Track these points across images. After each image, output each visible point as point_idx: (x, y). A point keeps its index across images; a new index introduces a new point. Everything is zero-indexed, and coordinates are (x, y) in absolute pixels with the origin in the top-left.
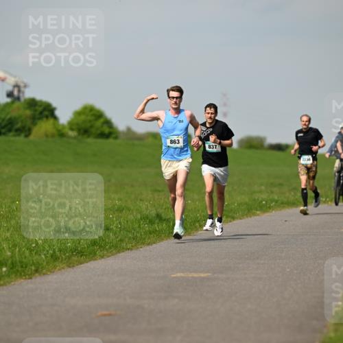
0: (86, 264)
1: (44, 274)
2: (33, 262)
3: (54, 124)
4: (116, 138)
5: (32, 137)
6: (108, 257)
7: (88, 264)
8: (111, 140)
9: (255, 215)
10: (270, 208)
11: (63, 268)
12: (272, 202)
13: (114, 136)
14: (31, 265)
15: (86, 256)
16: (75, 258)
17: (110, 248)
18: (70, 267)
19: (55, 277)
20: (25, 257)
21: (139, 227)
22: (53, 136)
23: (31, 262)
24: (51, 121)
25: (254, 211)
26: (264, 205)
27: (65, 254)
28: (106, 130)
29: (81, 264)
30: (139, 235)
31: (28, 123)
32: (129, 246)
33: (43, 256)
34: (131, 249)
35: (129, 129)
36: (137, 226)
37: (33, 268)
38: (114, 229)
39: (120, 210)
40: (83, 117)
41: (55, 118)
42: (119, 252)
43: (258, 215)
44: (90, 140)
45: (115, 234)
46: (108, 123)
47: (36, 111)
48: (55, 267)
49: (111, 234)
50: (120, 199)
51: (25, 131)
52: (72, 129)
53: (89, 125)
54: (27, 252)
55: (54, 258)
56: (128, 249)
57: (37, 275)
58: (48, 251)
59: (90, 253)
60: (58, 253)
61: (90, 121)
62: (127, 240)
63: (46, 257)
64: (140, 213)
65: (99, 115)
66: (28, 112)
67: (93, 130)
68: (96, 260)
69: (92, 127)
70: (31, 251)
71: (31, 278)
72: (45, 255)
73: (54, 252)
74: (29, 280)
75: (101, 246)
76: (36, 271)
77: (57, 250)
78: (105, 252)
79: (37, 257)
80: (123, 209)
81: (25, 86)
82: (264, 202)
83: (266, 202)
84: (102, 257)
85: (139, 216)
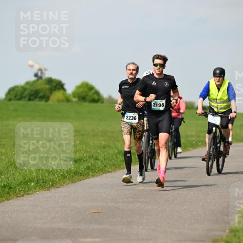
0: (83, 181)
1: (57, 187)
2: (50, 180)
3: (63, 94)
4: (102, 102)
5: (50, 102)
6: (97, 176)
7: (85, 181)
8: (99, 104)
9: (188, 150)
10: (198, 146)
11: (69, 183)
12: (199, 142)
13: (100, 101)
14: (49, 182)
15: (83, 176)
16: (76, 177)
17: (98, 171)
18: (73, 183)
19: (64, 189)
20: (46, 177)
21: (117, 157)
22: (63, 101)
23: (49, 180)
24: (62, 92)
25: (188, 148)
26: (194, 144)
27: (70, 175)
28: (96, 97)
29: (80, 181)
30: (116, 163)
31: (47, 93)
32: (110, 170)
33: (57, 176)
34: (112, 172)
35: (110, 97)
36: (115, 157)
37: (50, 184)
38: (101, 159)
39: (104, 147)
40: (81, 90)
41: (64, 90)
42: (104, 174)
43: (191, 150)
44: (86, 104)
45: (101, 162)
46: (97, 93)
47: (52, 85)
48: (64, 183)
49: (99, 162)
50: (105, 141)
51: (46, 98)
52: (75, 97)
53: (85, 94)
54: (47, 174)
55: (64, 177)
56: (110, 172)
57: (53, 187)
58: (59, 173)
59: (86, 174)
60: (66, 174)
61: (86, 92)
62: (109, 166)
63: (58, 176)
64: (117, 149)
65: (91, 88)
66: (47, 86)
67: (88, 97)
68: (89, 178)
69: (87, 95)
70: (49, 173)
71: (49, 190)
72: (57, 175)
73: (64, 173)
74: (48, 191)
75: (92, 170)
76: (52, 185)
77: (65, 172)
78: (95, 174)
79: (53, 176)
80: (106, 147)
81: (46, 70)
82: (194, 142)
83: (196, 142)
84: (93, 176)
85: (116, 151)
